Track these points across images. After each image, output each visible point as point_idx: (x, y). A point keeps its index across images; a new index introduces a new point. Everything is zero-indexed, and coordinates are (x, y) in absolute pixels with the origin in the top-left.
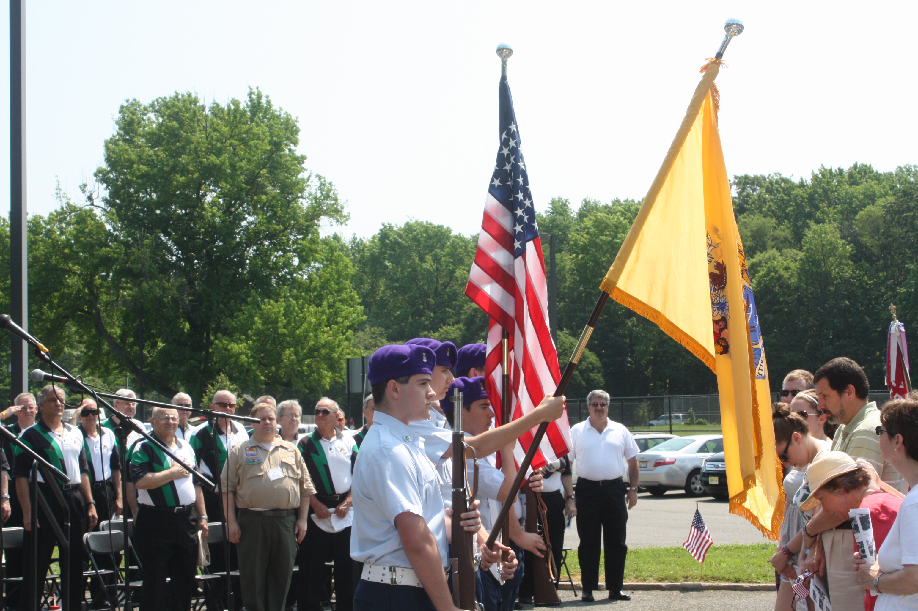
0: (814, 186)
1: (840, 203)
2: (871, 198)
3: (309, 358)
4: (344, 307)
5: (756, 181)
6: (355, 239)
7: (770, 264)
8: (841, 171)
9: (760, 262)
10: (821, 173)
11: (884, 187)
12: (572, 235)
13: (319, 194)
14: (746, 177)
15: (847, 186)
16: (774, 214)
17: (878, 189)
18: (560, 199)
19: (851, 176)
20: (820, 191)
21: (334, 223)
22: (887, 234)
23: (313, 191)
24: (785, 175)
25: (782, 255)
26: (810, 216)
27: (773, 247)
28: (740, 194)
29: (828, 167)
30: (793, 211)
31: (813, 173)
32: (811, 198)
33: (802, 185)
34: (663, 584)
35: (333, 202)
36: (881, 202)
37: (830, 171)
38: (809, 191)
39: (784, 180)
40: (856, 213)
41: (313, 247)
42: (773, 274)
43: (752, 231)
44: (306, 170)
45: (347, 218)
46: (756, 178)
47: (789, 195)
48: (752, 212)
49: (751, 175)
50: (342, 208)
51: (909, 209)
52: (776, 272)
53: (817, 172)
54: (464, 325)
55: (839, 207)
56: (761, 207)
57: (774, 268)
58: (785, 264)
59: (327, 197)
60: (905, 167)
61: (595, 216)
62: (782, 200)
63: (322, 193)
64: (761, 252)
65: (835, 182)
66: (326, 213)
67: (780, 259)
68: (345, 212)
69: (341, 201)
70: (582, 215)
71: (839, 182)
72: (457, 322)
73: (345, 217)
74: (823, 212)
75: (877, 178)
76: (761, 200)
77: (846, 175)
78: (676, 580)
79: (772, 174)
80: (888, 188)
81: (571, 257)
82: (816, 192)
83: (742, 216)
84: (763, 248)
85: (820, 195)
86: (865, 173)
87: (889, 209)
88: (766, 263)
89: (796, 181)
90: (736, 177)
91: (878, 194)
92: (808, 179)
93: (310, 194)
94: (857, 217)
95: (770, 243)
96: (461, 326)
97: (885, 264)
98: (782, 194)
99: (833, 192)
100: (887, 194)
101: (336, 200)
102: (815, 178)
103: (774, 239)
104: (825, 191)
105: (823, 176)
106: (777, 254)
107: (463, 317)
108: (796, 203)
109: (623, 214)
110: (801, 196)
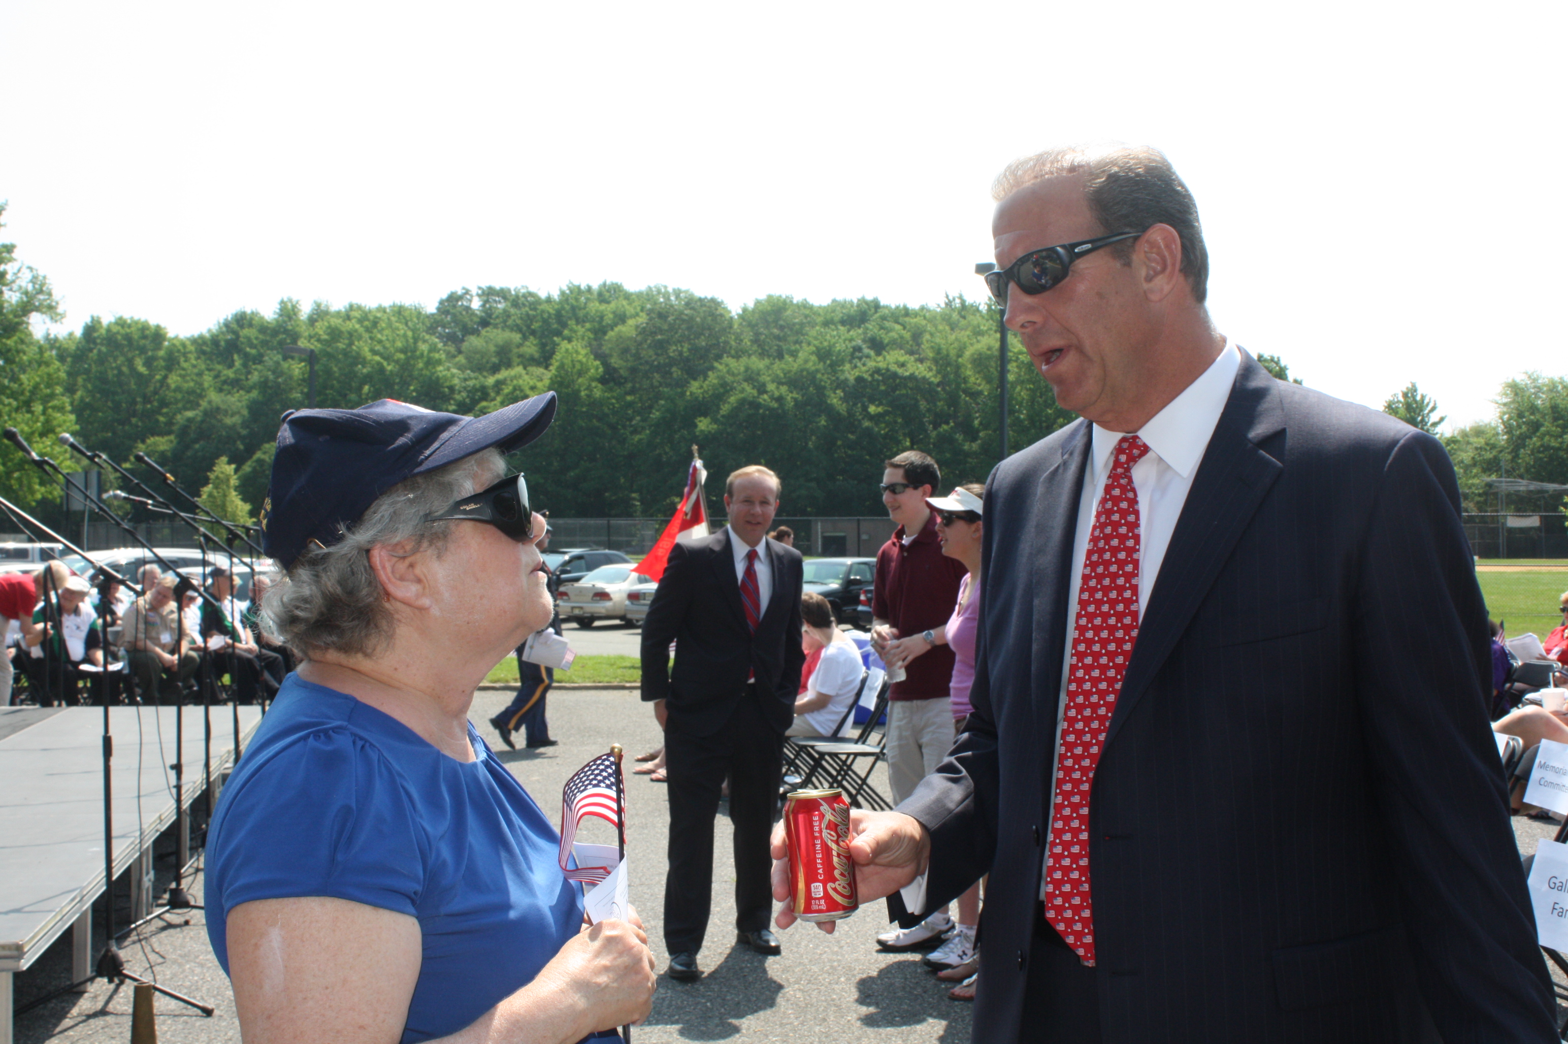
0: (561, 302)
1: (589, 321)
2: (621, 318)
3: (18, 470)
4: (58, 415)
5: (503, 294)
6: (48, 335)
7: (515, 382)
8: (589, 289)
9: (505, 379)
10: (569, 288)
11: (635, 308)
12: (302, 343)
13: (30, 287)
14: (490, 288)
15: (597, 304)
16: (520, 330)
17: (630, 310)
18: (290, 300)
19: (600, 294)
20: (567, 307)
21: (48, 320)
22: (637, 356)
23: (24, 284)
24: (532, 289)
25: (527, 374)
26: (559, 333)
27: (518, 365)
28: (483, 306)
29: (576, 283)
30: (540, 327)
31: (560, 290)
32: (559, 315)
33: (549, 300)
34: (497, 685)
35: (47, 297)
36: (631, 322)
37: (579, 287)
38: (556, 307)
39: (531, 294)
40: (605, 333)
41: (20, 347)
42: (518, 392)
43: (496, 346)
44: (15, 260)
45: (62, 316)
46: (502, 290)
47: (535, 309)
48: (496, 326)
49: (497, 286)
50: (57, 303)
51: (661, 331)
52: (522, 391)
53: (565, 288)
54: (177, 437)
55: (588, 325)
56: (505, 322)
57: (520, 387)
58: (531, 383)
59: (41, 291)
60: (655, 287)
61: (329, 322)
62: (528, 315)
63: (34, 287)
64: (507, 369)
65: (583, 299)
66: (37, 309)
67: (526, 377)
68: (60, 310)
69: (56, 295)
70: (312, 321)
71: (588, 299)
72: (169, 433)
73: (60, 314)
74: (572, 330)
75: (627, 296)
76: (506, 314)
77: (595, 293)
78: (507, 681)
79: (519, 287)
80: (639, 309)
81: (300, 366)
82: (563, 308)
83: (485, 330)
84: (509, 365)
85: (567, 312)
86: (615, 291)
87: (643, 331)
88: (512, 381)
89: (543, 295)
90: (480, 288)
91: (628, 314)
92: (556, 295)
93: (20, 287)
94: (607, 338)
95: (516, 360)
96: (172, 437)
97: (633, 387)
98: (527, 309)
99: (580, 309)
100: (637, 315)
101: (50, 294)
102: (563, 293)
103: (520, 356)
104: (573, 308)
105: (571, 291)
106: (524, 372)
107: (175, 428)
108: (543, 318)
109: (360, 321)
110: (549, 313)
